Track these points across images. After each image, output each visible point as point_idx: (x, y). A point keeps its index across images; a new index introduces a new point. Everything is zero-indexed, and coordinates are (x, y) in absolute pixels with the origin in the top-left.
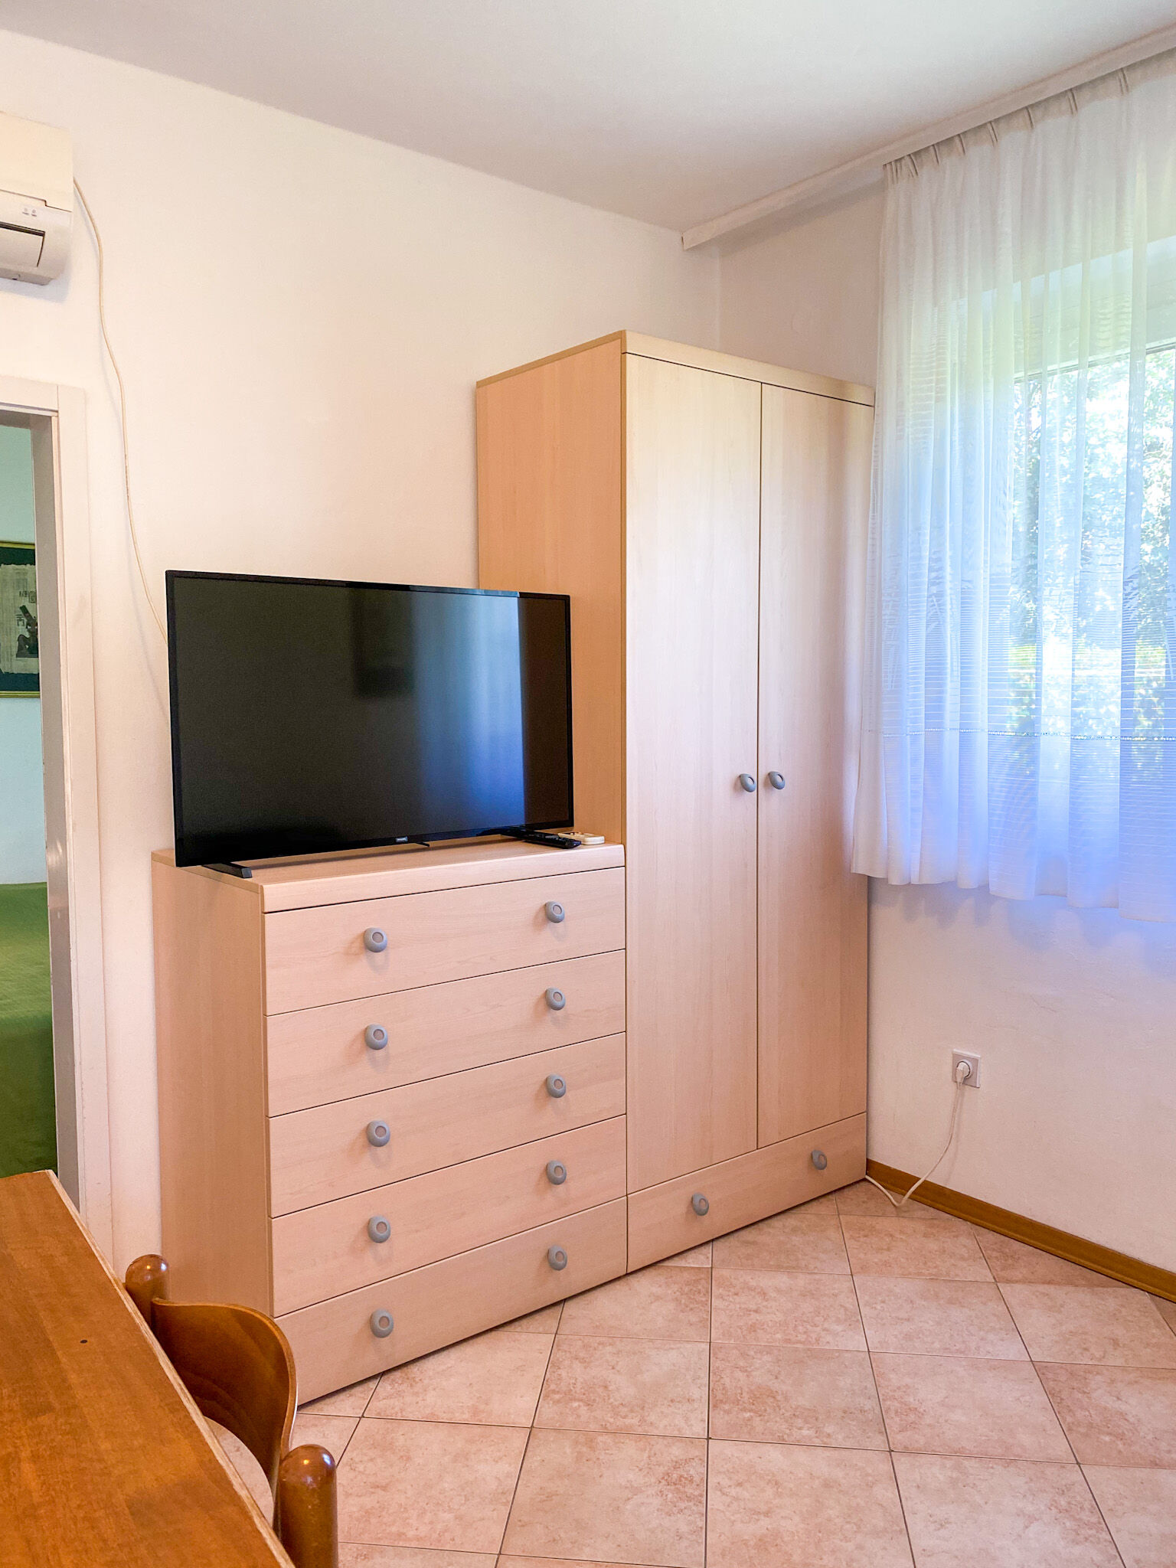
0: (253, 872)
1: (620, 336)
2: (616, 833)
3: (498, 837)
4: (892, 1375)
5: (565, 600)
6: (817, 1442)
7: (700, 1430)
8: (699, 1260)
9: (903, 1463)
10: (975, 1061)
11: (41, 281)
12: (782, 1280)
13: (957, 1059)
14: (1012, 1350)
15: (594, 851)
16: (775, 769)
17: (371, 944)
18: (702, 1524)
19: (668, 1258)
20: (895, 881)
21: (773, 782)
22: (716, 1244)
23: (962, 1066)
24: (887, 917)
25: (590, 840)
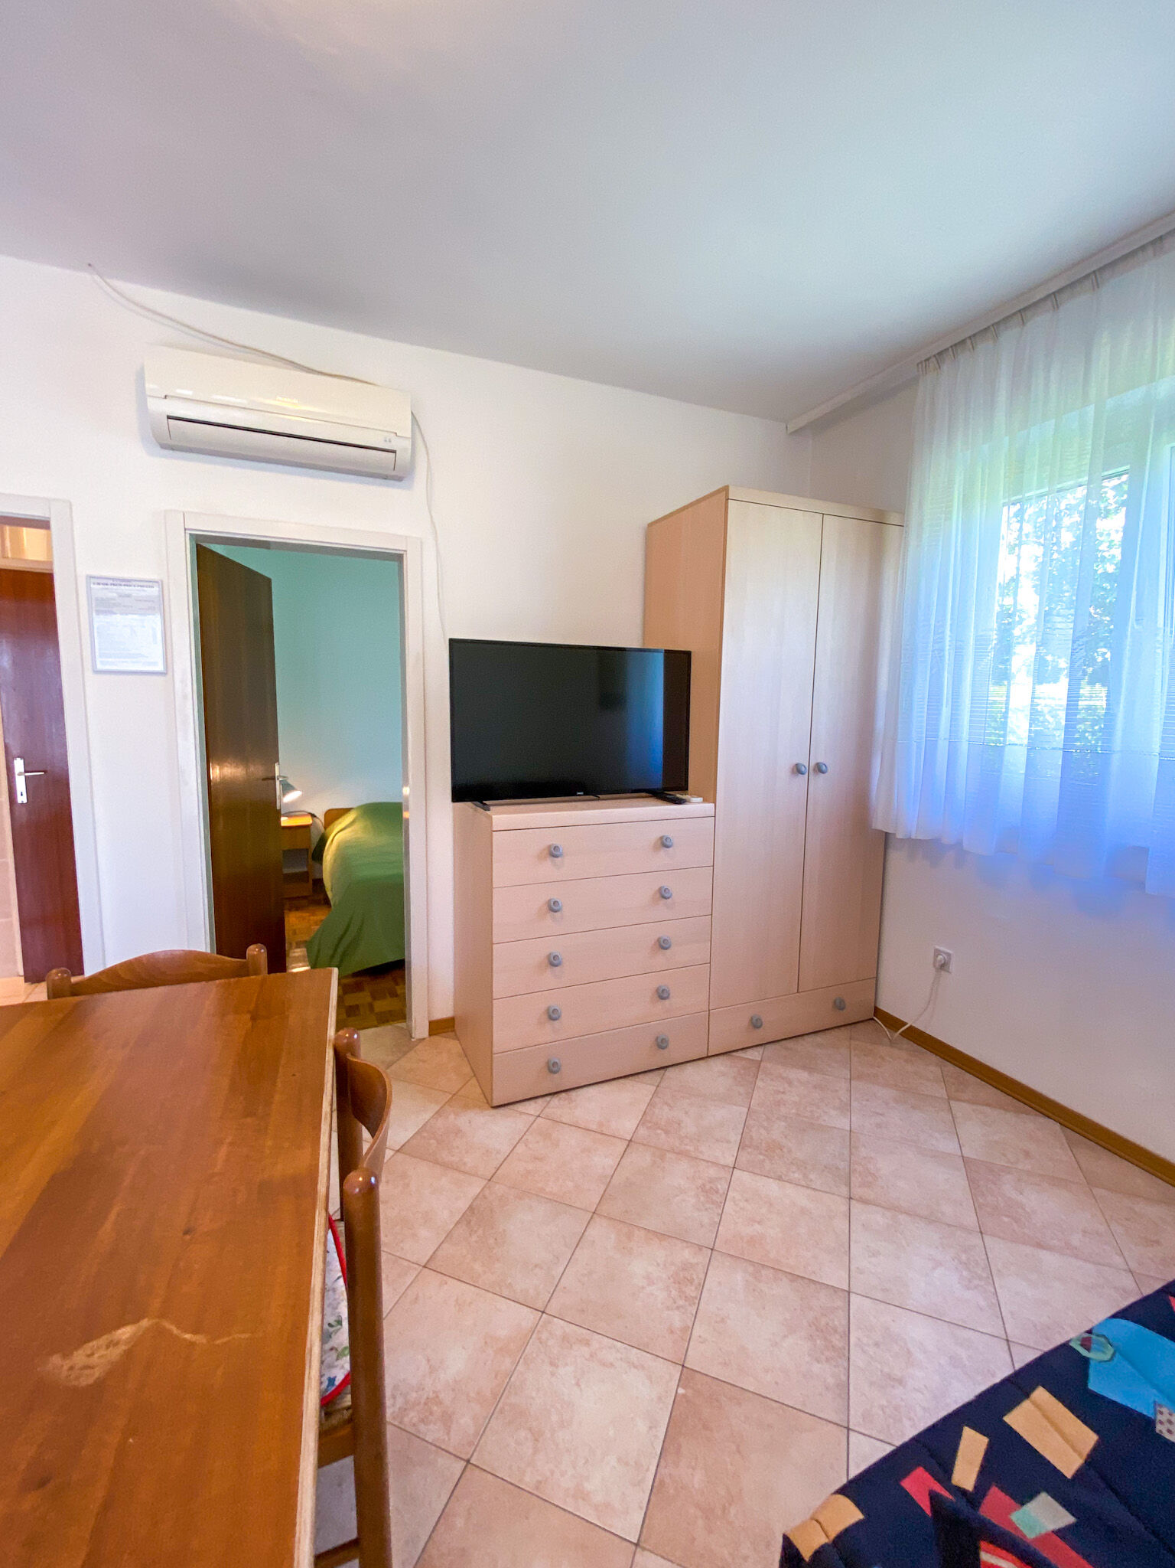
0: (491, 808)
1: (726, 489)
2: (710, 796)
3: (644, 794)
4: (863, 1149)
5: (687, 655)
6: (803, 1183)
7: (730, 1161)
8: (754, 1055)
9: (856, 1207)
10: (949, 955)
12: (804, 1075)
13: (937, 952)
15: (695, 806)
16: (820, 760)
17: (553, 853)
18: (717, 1220)
19: (734, 1051)
20: (899, 836)
21: (819, 769)
22: (767, 1046)
23: (940, 957)
24: (897, 859)
25: (694, 800)
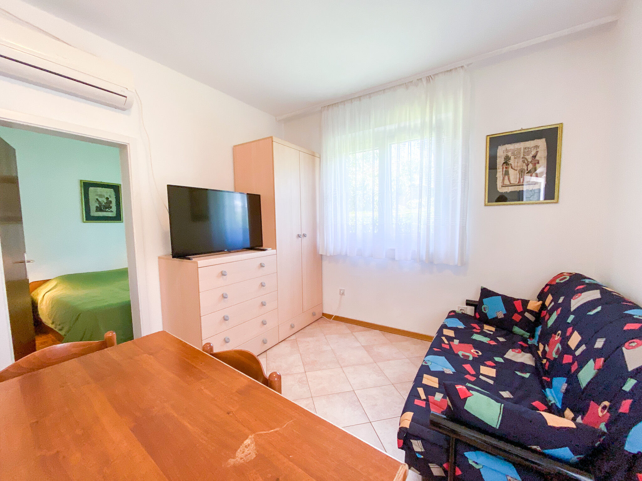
0: (193, 259)
1: (272, 137)
2: (274, 247)
3: (245, 249)
4: (338, 353)
5: (259, 196)
6: (327, 368)
7: (303, 371)
8: (293, 337)
9: (344, 369)
10: (344, 290)
11: (124, 110)
12: (311, 339)
13: (340, 290)
14: (358, 344)
15: (270, 251)
16: (304, 233)
17: (223, 274)
18: (309, 389)
19: (287, 338)
20: (328, 255)
21: (304, 235)
22: (296, 334)
23: (342, 291)
24: (325, 263)
25: (268, 249)
